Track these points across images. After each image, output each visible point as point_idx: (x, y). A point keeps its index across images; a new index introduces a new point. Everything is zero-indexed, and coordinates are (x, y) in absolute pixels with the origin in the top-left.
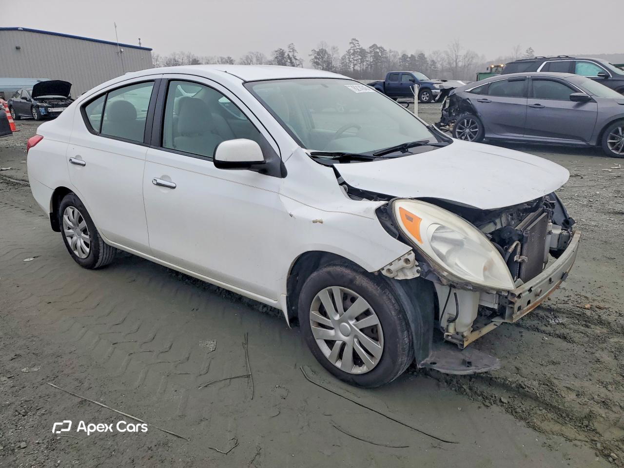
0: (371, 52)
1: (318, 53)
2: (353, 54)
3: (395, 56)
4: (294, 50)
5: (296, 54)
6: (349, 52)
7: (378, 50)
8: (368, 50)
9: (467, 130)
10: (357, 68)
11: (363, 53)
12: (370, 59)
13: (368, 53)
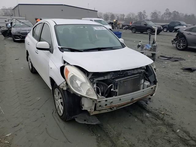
0: (173, 14)
1: (153, 14)
2: (166, 14)
3: (182, 15)
4: (145, 13)
5: (145, 14)
6: (165, 13)
7: (176, 13)
8: (172, 13)
9: (181, 44)
10: (167, 19)
11: (170, 14)
12: (172, 16)
13: (172, 14)
